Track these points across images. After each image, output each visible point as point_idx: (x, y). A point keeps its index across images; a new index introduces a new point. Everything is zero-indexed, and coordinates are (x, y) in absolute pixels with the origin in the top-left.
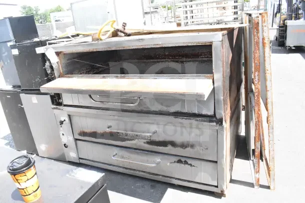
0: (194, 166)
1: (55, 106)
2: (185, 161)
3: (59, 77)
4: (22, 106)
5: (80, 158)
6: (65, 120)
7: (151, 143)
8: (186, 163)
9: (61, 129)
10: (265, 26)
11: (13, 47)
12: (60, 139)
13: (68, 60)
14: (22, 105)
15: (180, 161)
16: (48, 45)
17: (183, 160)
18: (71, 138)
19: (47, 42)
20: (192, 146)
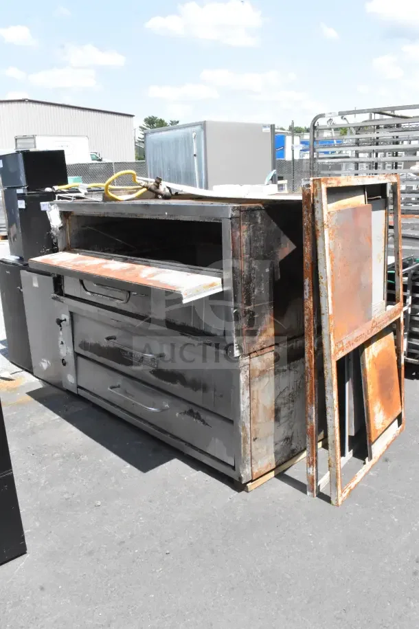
0: (207, 424)
1: (55, 295)
2: (198, 414)
3: (65, 250)
4: (22, 290)
5: (79, 387)
6: (65, 320)
7: (159, 373)
8: (198, 417)
9: (61, 333)
10: (318, 202)
11: (21, 197)
12: (58, 349)
13: (83, 227)
14: (21, 288)
15: (191, 413)
16: (57, 200)
17: (195, 411)
18: (70, 351)
19: (57, 196)
20: (205, 388)
